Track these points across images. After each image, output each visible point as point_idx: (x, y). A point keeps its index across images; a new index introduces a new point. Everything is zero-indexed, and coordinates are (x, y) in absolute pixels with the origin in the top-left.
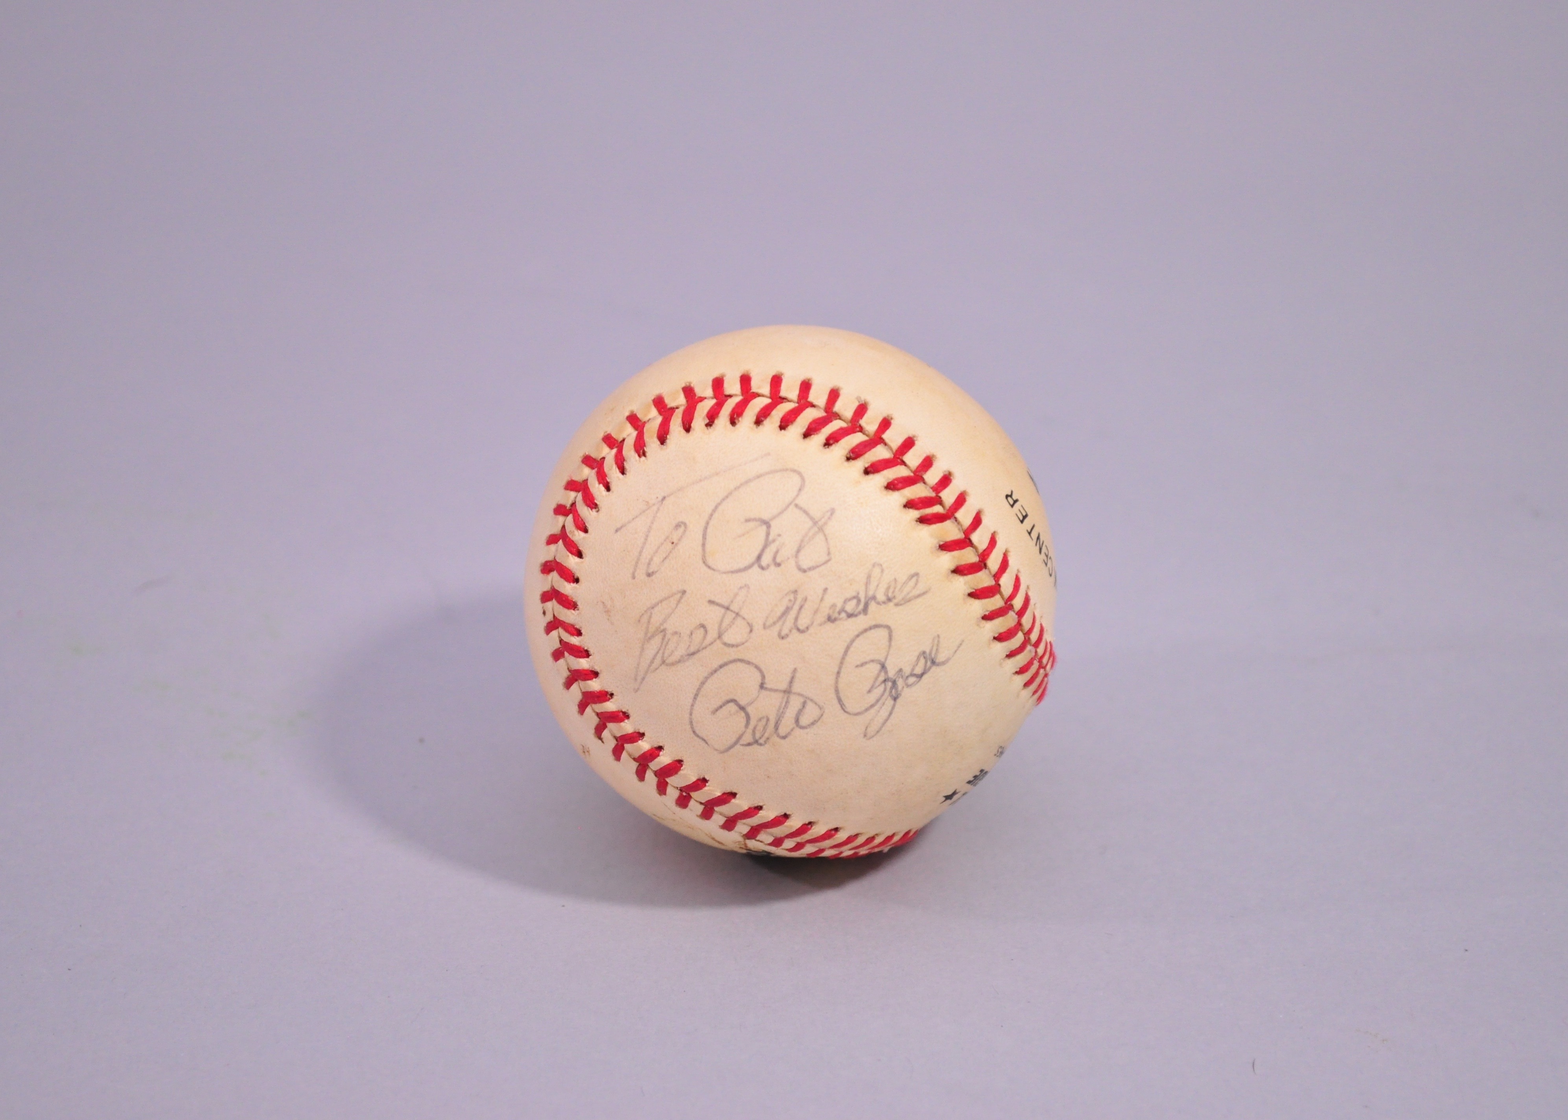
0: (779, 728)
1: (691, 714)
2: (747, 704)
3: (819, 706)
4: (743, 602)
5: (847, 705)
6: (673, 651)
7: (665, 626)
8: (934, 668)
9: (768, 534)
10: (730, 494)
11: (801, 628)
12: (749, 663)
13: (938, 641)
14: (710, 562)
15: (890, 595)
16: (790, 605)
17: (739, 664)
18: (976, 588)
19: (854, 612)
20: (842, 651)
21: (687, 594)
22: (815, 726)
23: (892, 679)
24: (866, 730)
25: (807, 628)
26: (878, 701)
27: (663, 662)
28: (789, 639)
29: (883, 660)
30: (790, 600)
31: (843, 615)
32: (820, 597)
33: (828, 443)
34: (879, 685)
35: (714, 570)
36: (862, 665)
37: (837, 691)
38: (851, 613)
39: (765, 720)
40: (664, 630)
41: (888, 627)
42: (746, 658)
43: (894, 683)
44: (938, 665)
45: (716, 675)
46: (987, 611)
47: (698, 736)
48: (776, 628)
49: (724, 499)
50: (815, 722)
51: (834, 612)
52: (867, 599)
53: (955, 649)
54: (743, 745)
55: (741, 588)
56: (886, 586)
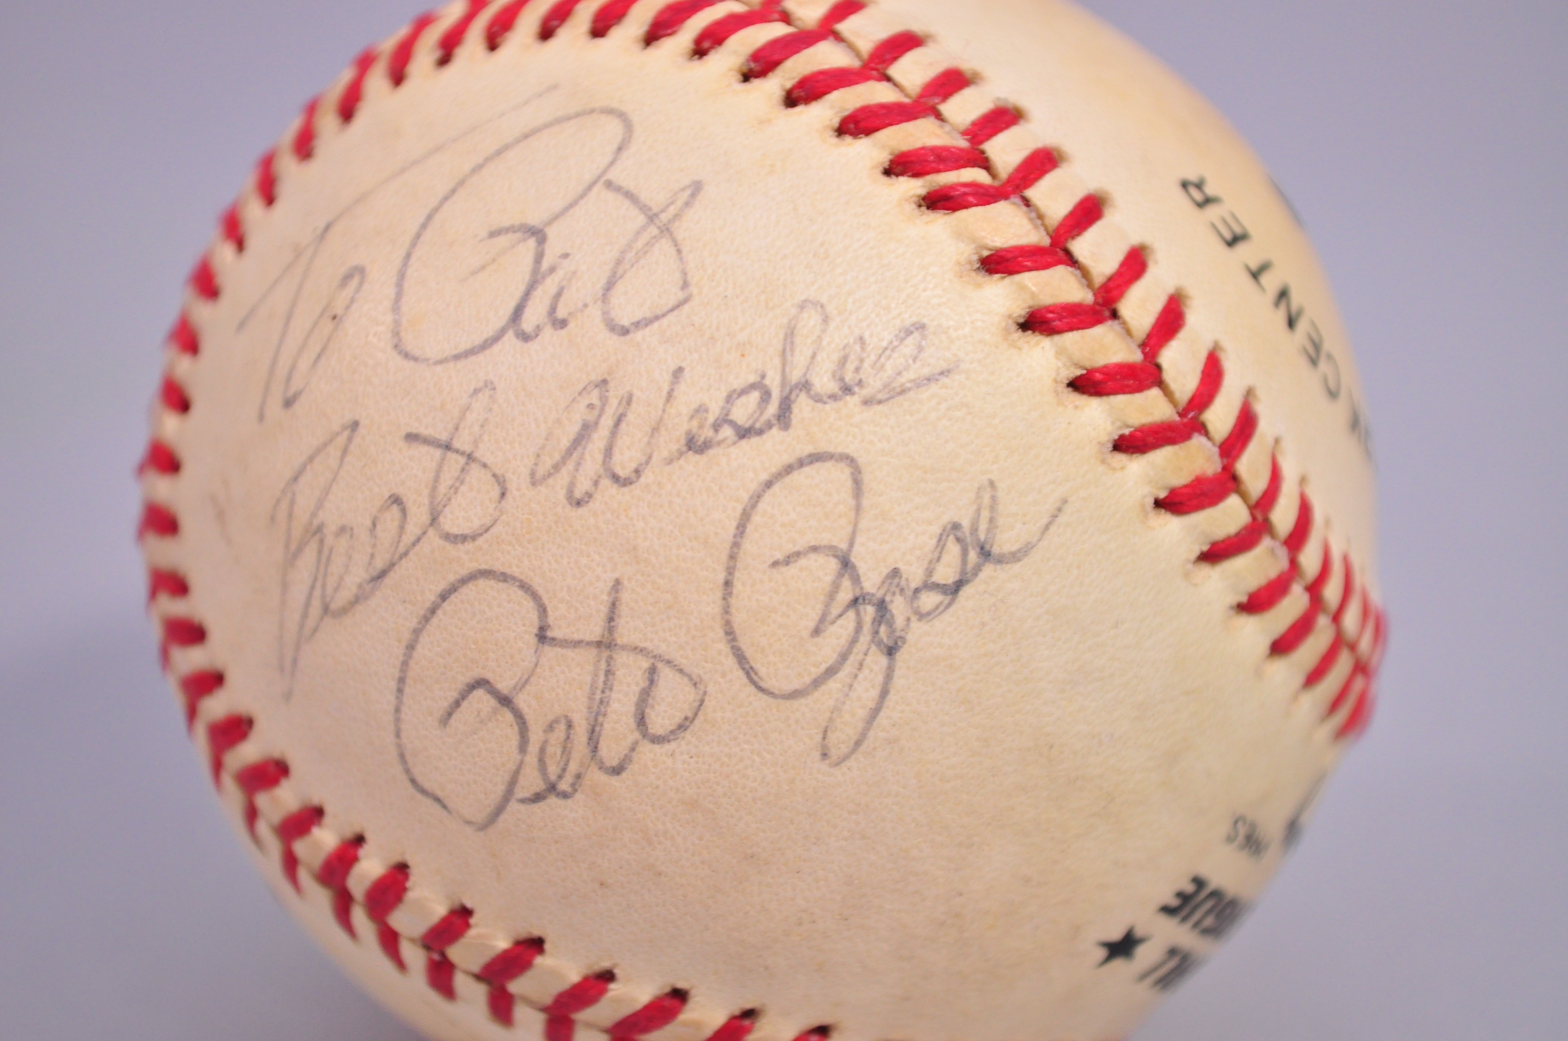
0: (600, 746)
1: (398, 735)
2: (514, 688)
3: (690, 678)
4: (482, 426)
5: (762, 671)
6: (341, 578)
7: (322, 516)
8: (988, 570)
9: (539, 257)
10: (461, 183)
11: (622, 473)
12: (504, 577)
13: (993, 498)
14: (410, 343)
15: (849, 377)
16: (591, 417)
17: (482, 583)
18: (1089, 364)
19: (754, 423)
20: (731, 527)
21: (362, 430)
22: (688, 735)
23: (873, 595)
24: (824, 738)
25: (637, 472)
26: (844, 657)
27: (326, 609)
28: (595, 505)
29: (844, 546)
30: (591, 406)
31: (727, 432)
32: (666, 388)
33: (700, 50)
34: (840, 616)
35: (416, 359)
36: (788, 560)
37: (730, 633)
38: (747, 426)
39: (562, 726)
40: (319, 529)
41: (849, 460)
42: (498, 567)
43: (882, 606)
44: (1001, 560)
45: (435, 621)
46: (1128, 426)
47: (424, 791)
48: (562, 479)
49: (446, 199)
50: (687, 723)
51: (701, 427)
52: (787, 389)
53: (1045, 520)
54: (523, 801)
55: (476, 391)
56: (835, 357)
